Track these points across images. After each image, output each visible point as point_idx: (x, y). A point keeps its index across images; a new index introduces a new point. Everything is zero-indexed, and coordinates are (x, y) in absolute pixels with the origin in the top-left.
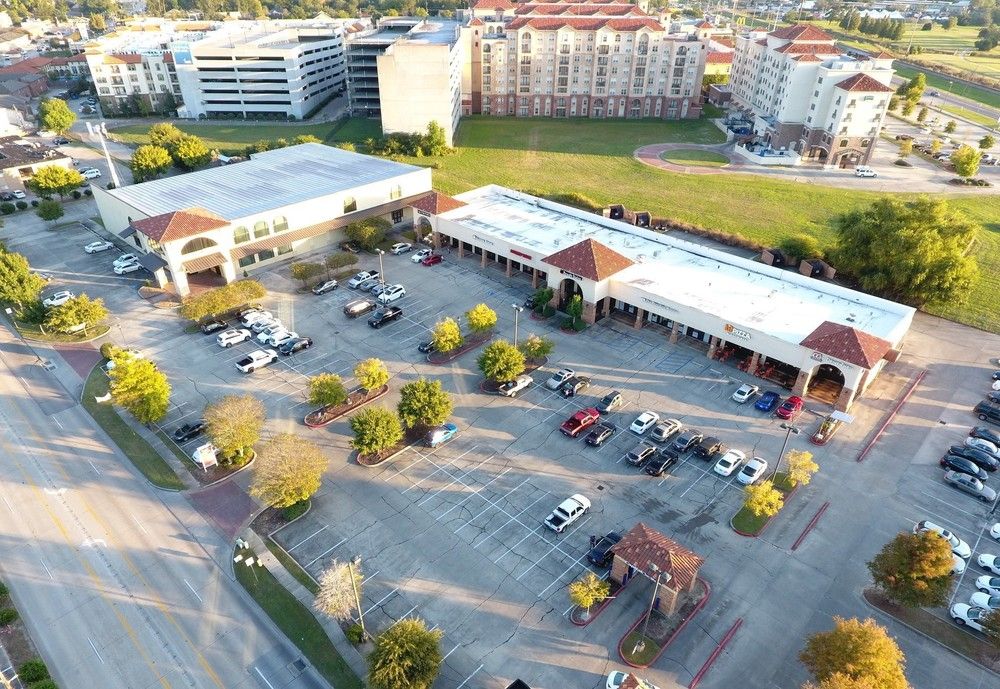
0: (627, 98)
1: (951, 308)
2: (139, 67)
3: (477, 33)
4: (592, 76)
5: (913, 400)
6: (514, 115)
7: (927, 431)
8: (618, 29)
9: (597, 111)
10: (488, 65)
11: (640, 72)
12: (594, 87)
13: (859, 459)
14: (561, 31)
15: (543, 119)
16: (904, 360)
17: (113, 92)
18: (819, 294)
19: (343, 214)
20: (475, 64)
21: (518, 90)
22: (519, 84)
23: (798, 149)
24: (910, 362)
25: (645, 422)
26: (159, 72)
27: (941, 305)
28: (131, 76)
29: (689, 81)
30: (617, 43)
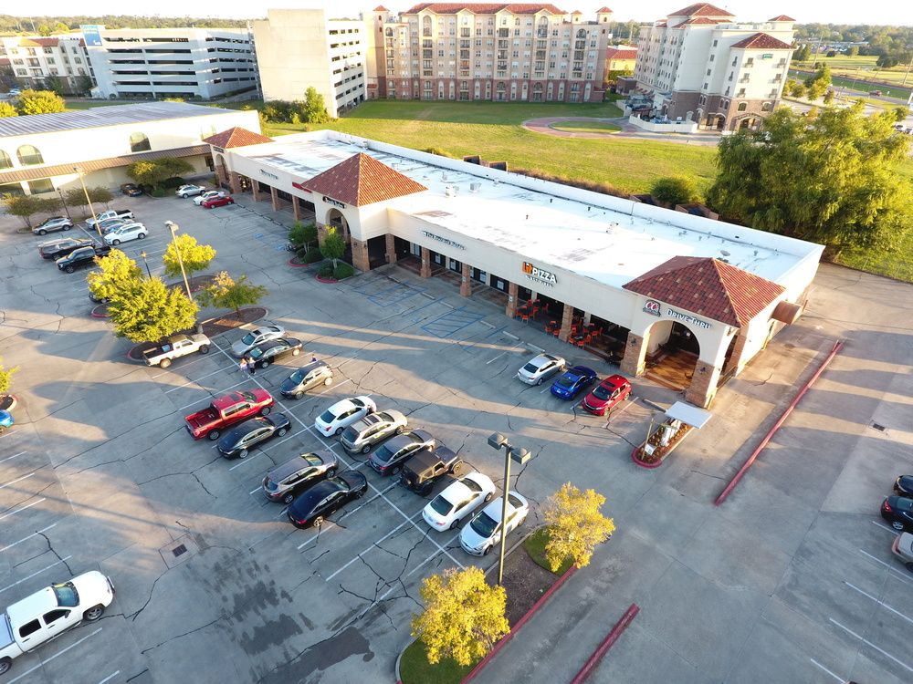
0: (529, 81)
1: (876, 259)
2: (56, 50)
3: (380, 18)
4: (493, 60)
5: (825, 386)
6: (419, 99)
7: (849, 443)
8: (517, 13)
9: (501, 94)
10: (390, 48)
11: (541, 54)
12: (496, 71)
13: (718, 500)
14: (459, 14)
15: (447, 101)
16: (807, 324)
17: (30, 74)
18: (682, 231)
19: (131, 153)
20: (379, 49)
21: (422, 73)
22: (421, 67)
23: (695, 119)
24: (818, 328)
25: (338, 414)
26: (76, 56)
27: (861, 254)
28: (48, 59)
29: (591, 64)
30: (518, 27)
